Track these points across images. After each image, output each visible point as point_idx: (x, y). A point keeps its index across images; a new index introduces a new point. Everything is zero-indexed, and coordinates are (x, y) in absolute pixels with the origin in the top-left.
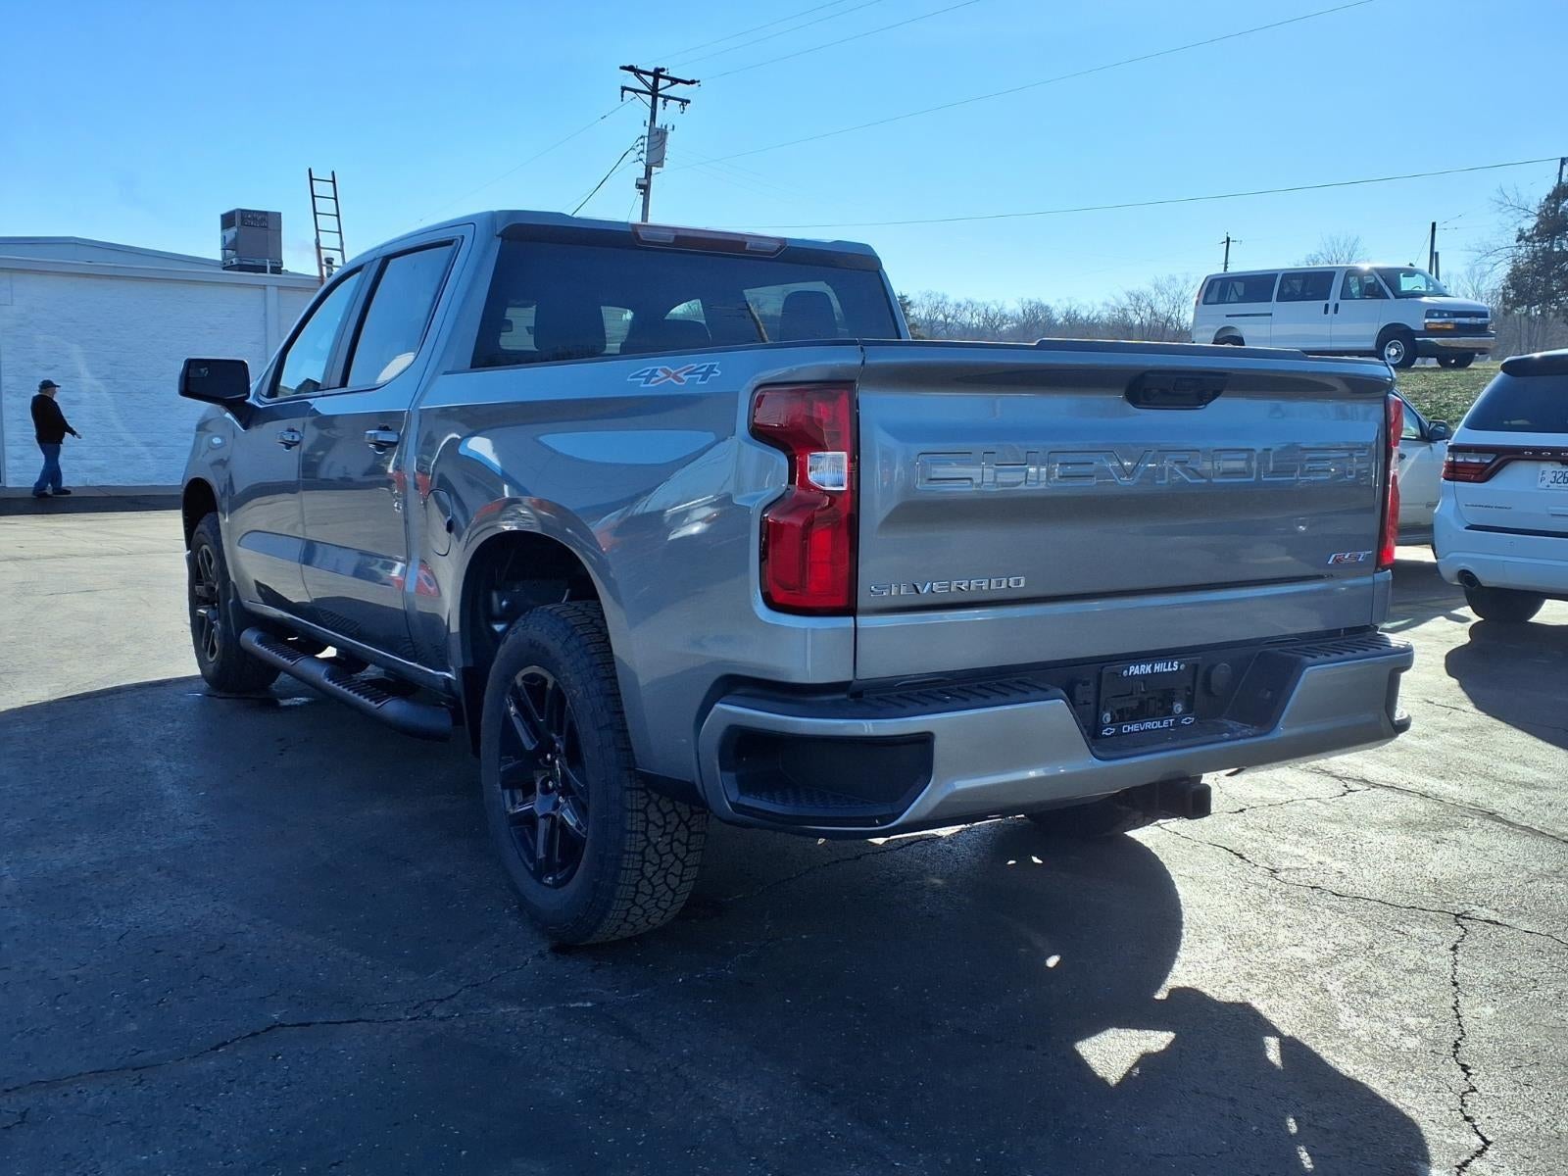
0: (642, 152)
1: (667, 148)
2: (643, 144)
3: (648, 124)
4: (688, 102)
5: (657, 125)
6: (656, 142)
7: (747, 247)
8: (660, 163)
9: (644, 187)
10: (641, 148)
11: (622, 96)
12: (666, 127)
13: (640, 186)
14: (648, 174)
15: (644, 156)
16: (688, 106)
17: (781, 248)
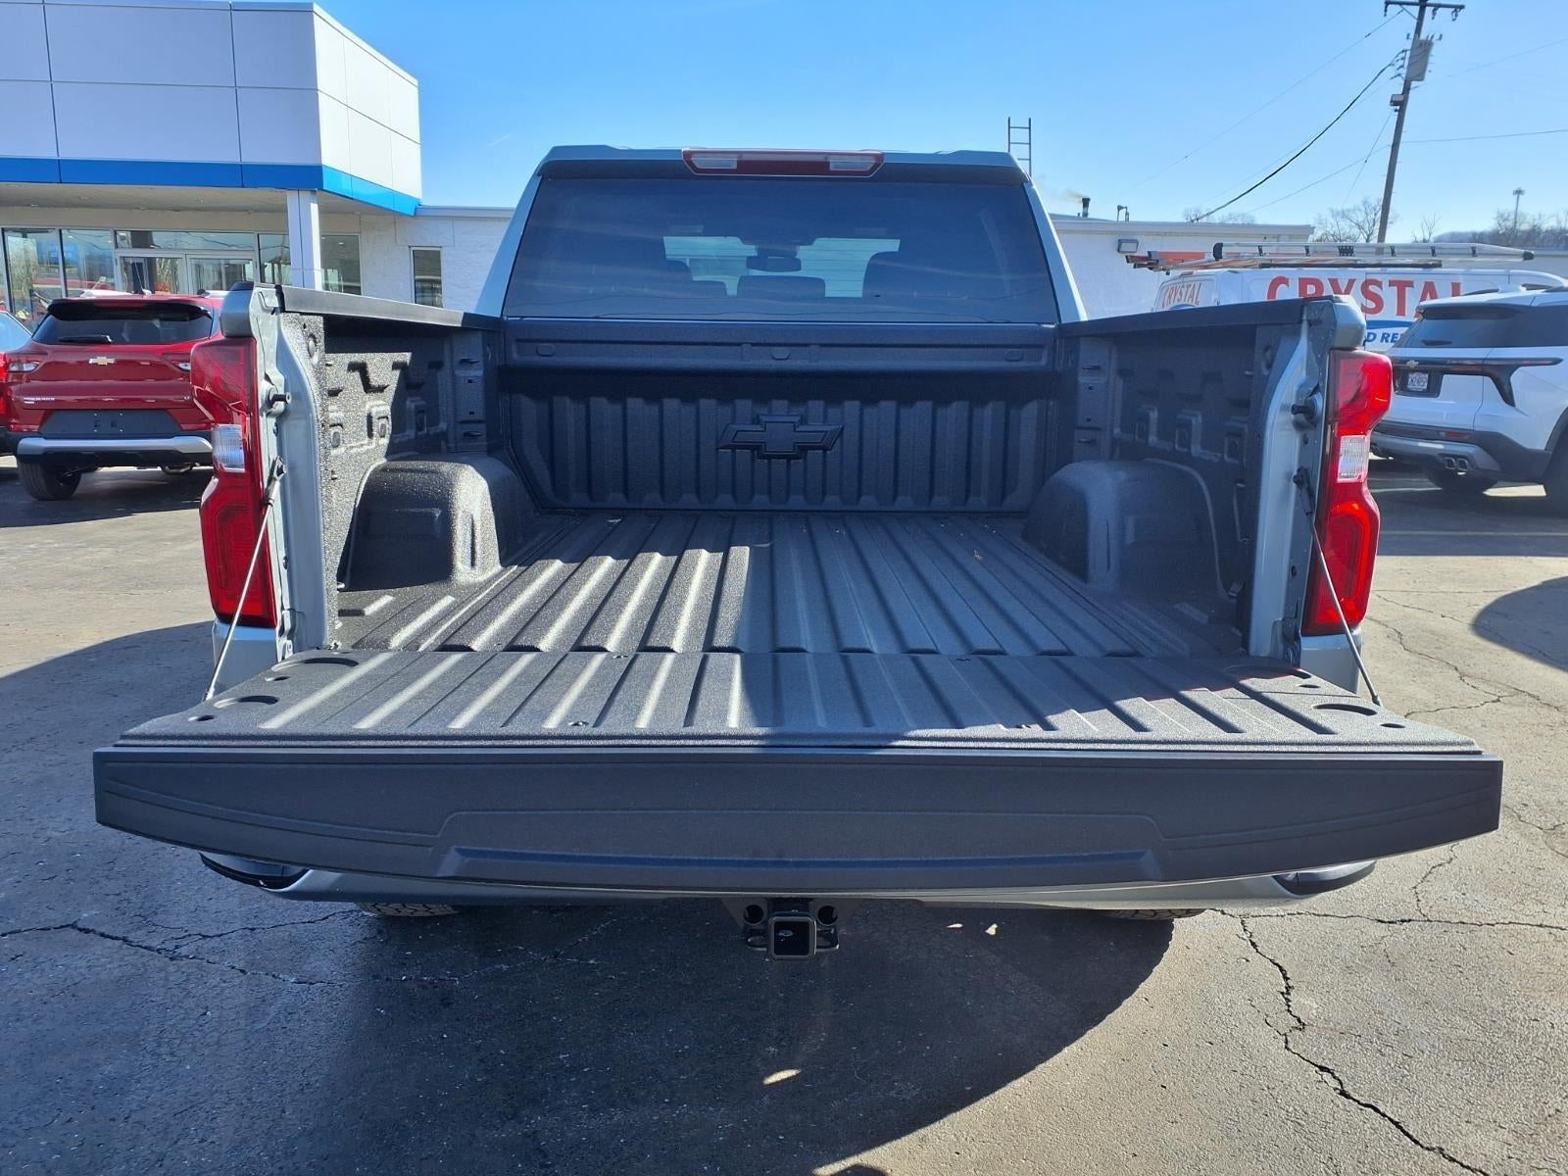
0: (1402, 66)
1: (1431, 59)
2: (1403, 59)
3: (1412, 36)
4: (1462, 7)
5: (1423, 37)
6: (1420, 53)
7: (832, 168)
8: (1420, 77)
9: (1400, 104)
10: (1401, 63)
11: (1386, 11)
12: (1432, 37)
13: (1394, 103)
14: (1407, 89)
15: (1404, 71)
16: (1461, 13)
17: (876, 165)
